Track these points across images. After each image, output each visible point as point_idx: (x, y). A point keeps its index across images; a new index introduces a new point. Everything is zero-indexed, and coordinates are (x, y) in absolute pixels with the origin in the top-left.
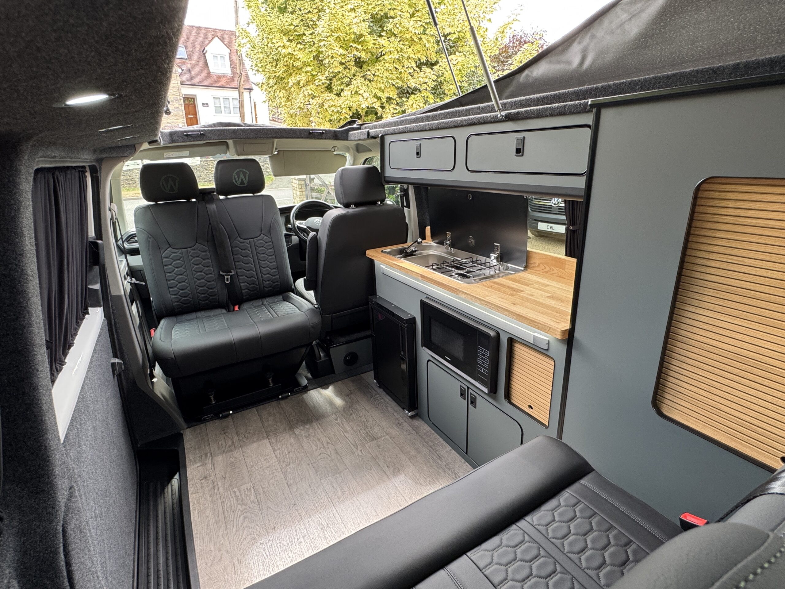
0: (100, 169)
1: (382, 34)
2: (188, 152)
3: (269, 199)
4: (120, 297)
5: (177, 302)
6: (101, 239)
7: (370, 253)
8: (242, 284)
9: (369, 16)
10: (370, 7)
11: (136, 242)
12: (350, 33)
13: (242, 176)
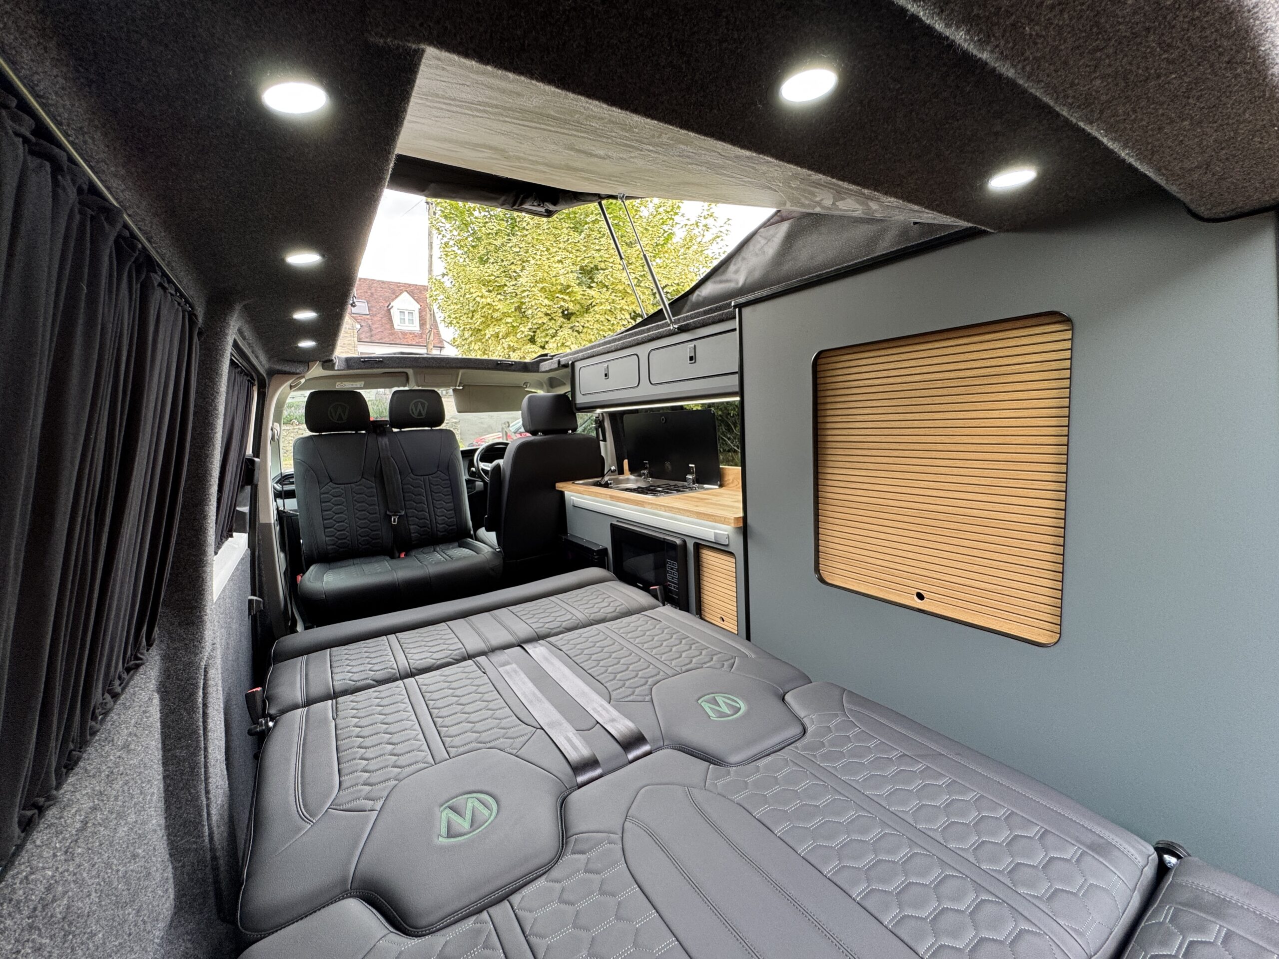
0: (269, 385)
1: (592, 285)
2: (363, 383)
3: (450, 434)
4: (269, 525)
5: (333, 545)
6: (258, 457)
7: (560, 486)
8: (412, 527)
9: (578, 268)
10: (579, 259)
11: (292, 483)
12: (557, 284)
13: (420, 406)
